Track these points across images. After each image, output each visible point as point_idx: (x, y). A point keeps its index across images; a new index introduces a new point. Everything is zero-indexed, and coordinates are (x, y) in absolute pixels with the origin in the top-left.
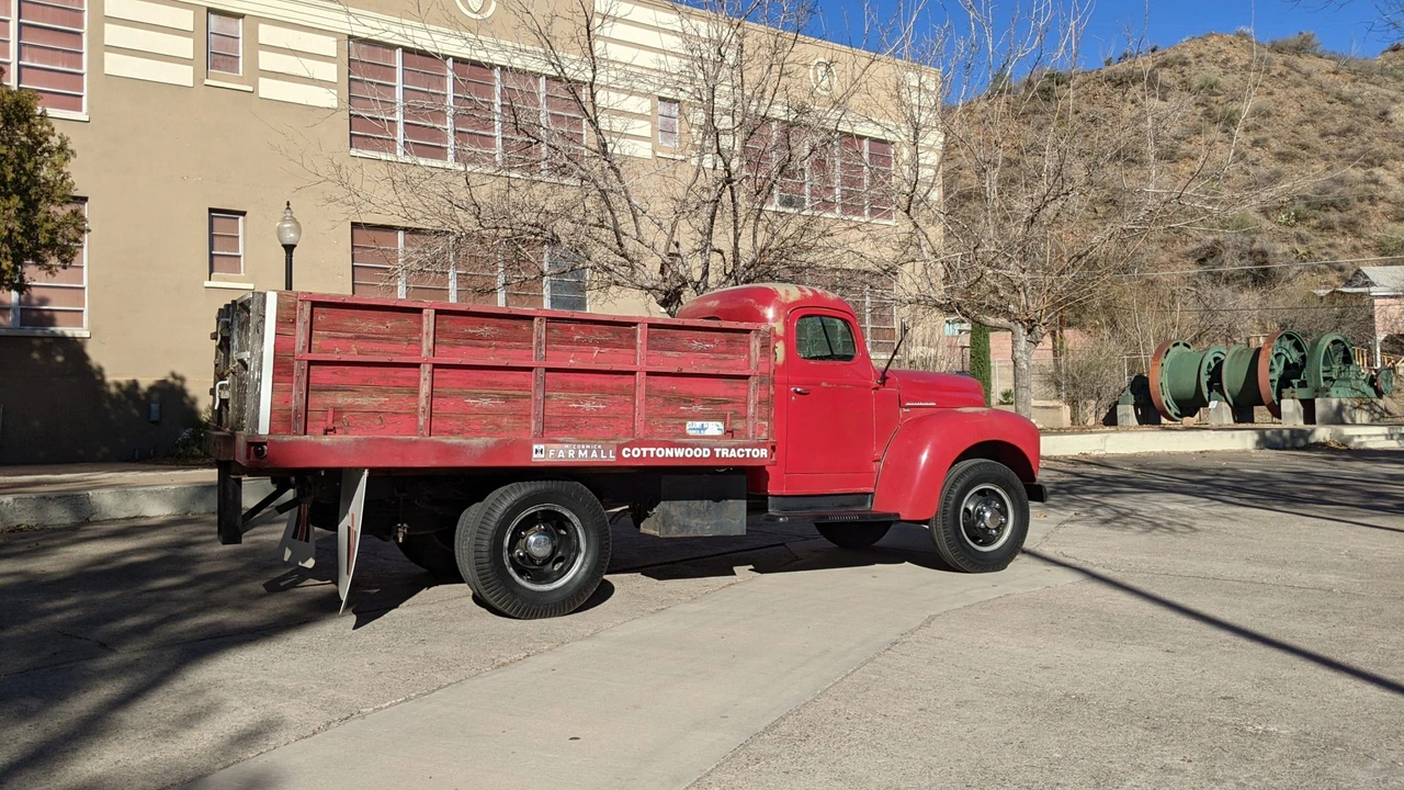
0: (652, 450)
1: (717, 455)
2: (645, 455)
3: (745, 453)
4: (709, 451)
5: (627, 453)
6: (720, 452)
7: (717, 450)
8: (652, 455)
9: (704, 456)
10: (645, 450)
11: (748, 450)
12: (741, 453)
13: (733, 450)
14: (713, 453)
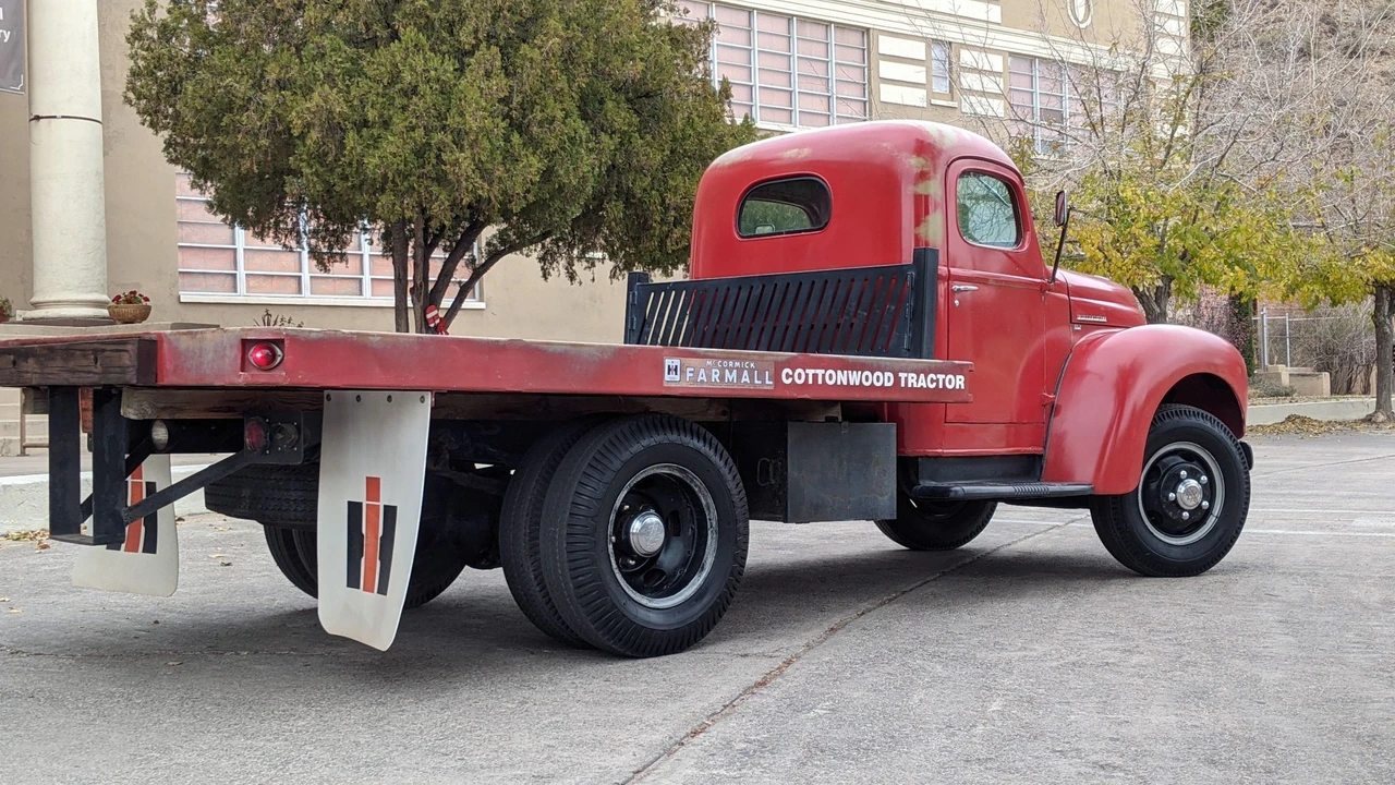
0: (820, 372)
1: (903, 385)
2: (810, 382)
3: (937, 381)
4: (891, 375)
5: (788, 376)
6: (906, 379)
7: (902, 375)
8: (820, 382)
9: (887, 384)
10: (810, 372)
11: (941, 377)
12: (932, 381)
13: (922, 376)
14: (897, 380)
